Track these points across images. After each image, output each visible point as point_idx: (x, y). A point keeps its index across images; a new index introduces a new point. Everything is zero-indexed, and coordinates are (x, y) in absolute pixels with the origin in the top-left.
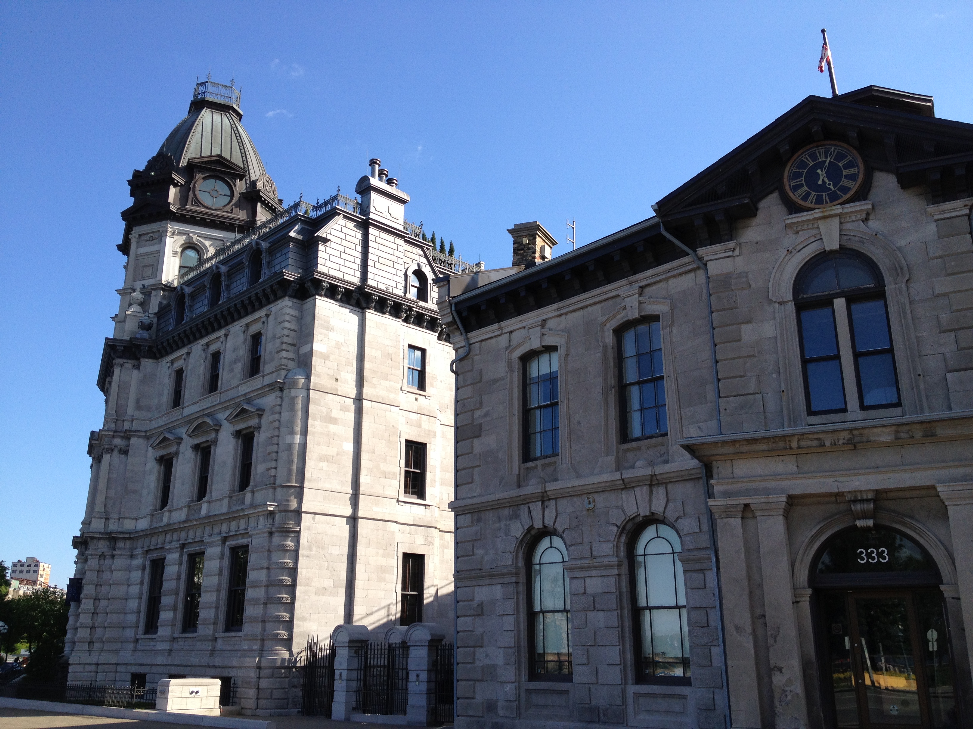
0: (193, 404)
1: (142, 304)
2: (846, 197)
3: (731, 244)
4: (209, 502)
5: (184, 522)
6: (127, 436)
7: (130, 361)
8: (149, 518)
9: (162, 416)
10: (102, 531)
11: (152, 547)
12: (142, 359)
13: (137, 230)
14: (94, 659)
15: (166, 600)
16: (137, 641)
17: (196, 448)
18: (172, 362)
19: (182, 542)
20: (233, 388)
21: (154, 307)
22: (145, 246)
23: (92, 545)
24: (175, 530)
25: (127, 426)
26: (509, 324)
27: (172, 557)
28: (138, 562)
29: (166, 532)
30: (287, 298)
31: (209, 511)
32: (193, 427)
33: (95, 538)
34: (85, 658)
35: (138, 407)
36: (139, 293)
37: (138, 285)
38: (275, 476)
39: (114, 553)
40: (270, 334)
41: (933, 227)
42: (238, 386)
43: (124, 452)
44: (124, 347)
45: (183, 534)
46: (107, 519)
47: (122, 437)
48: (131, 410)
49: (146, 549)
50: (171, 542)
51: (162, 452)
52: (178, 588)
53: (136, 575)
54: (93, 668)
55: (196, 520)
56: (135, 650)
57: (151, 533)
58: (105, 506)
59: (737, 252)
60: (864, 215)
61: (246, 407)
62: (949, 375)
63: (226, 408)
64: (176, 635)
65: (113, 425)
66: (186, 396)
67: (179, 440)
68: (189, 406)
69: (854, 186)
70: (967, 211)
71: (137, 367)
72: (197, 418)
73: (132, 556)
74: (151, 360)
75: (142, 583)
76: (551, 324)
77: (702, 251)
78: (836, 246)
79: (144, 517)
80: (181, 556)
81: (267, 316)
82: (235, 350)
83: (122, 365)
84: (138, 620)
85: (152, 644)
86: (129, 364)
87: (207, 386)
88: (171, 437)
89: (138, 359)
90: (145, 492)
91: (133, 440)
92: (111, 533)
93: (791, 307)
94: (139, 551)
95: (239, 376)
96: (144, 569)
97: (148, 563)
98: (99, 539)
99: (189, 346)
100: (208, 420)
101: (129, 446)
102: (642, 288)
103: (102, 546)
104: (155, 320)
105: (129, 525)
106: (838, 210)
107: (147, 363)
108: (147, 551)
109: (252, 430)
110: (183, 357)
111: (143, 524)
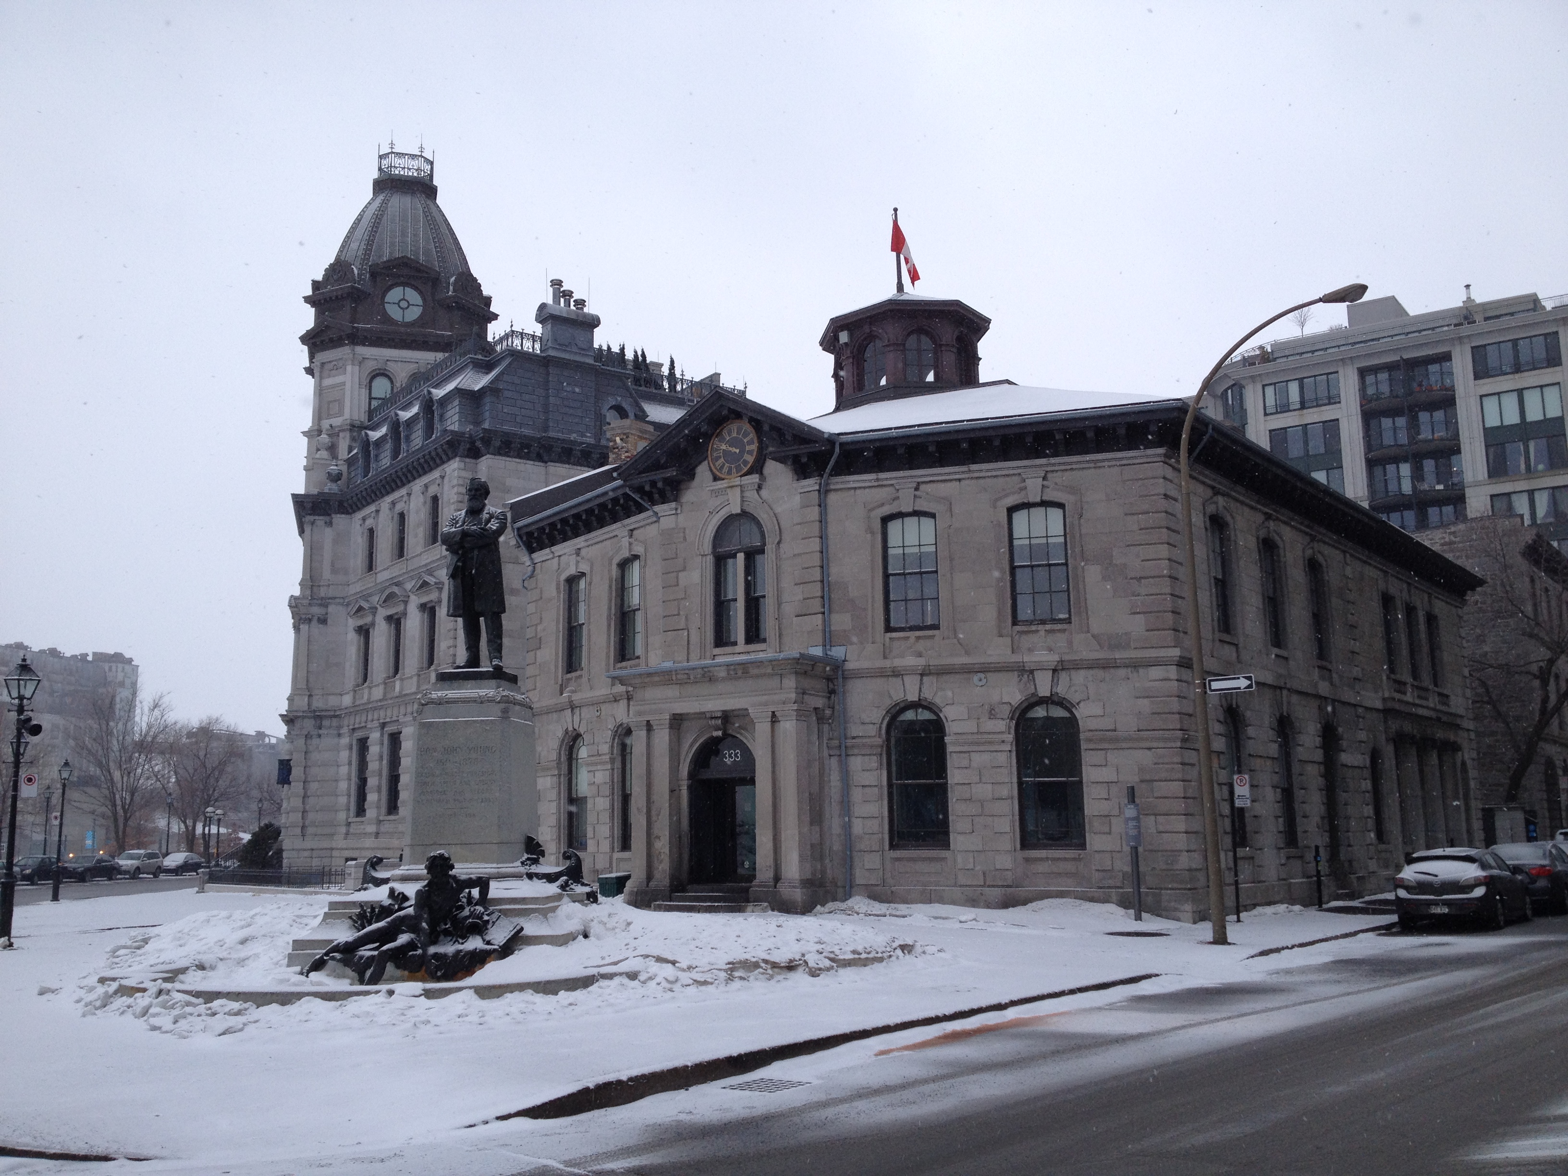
0: (384, 570)
1: (332, 449)
2: (746, 469)
3: (673, 505)
4: (402, 680)
5: (380, 701)
6: (324, 603)
7: (321, 518)
8: (352, 694)
9: (358, 581)
10: (306, 708)
11: (357, 726)
12: (333, 516)
13: (321, 357)
14: (308, 844)
15: (372, 782)
16: (348, 824)
17: (389, 619)
18: (364, 519)
19: (381, 721)
20: (417, 556)
21: (343, 453)
22: (329, 376)
23: (298, 724)
24: (375, 709)
25: (323, 592)
26: (558, 549)
27: (375, 736)
28: (345, 741)
29: (367, 711)
30: (457, 459)
31: (402, 689)
32: (384, 597)
33: (299, 717)
34: (299, 844)
35: (334, 570)
36: (325, 436)
37: (326, 424)
38: (455, 655)
39: (321, 732)
40: (445, 499)
41: (797, 499)
42: (421, 554)
43: (323, 621)
44: (313, 503)
45: (382, 713)
46: (310, 696)
47: (321, 605)
48: (327, 574)
49: (351, 727)
50: (373, 721)
51: (360, 622)
52: (380, 771)
53: (344, 755)
54: (306, 854)
55: (391, 699)
56: (347, 834)
57: (355, 710)
58: (307, 681)
59: (679, 511)
60: (756, 487)
61: (428, 579)
62: (795, 619)
63: (412, 578)
64: (381, 818)
65: (308, 592)
66: (378, 561)
67: (374, 610)
68: (381, 571)
69: (751, 459)
70: (817, 487)
71: (330, 524)
72: (387, 587)
73: (339, 735)
74: (343, 516)
75: (350, 764)
76: (583, 552)
77: (657, 508)
78: (739, 511)
79: (348, 693)
80: (382, 735)
81: (442, 477)
82: (417, 512)
83: (313, 523)
84: (349, 802)
85: (362, 827)
86: (320, 520)
87: (396, 552)
88: (365, 605)
89: (329, 515)
90: (348, 664)
91: (331, 609)
92: (315, 711)
93: (710, 559)
94: (345, 730)
95: (422, 542)
96: (351, 748)
97: (354, 742)
98: (304, 717)
99: (377, 503)
100: (396, 589)
101: (327, 614)
102: (632, 530)
103: (309, 724)
104: (344, 468)
105: (333, 701)
106: (737, 481)
107: (340, 520)
108: (354, 729)
109: (433, 604)
110: (373, 515)
111: (347, 700)
